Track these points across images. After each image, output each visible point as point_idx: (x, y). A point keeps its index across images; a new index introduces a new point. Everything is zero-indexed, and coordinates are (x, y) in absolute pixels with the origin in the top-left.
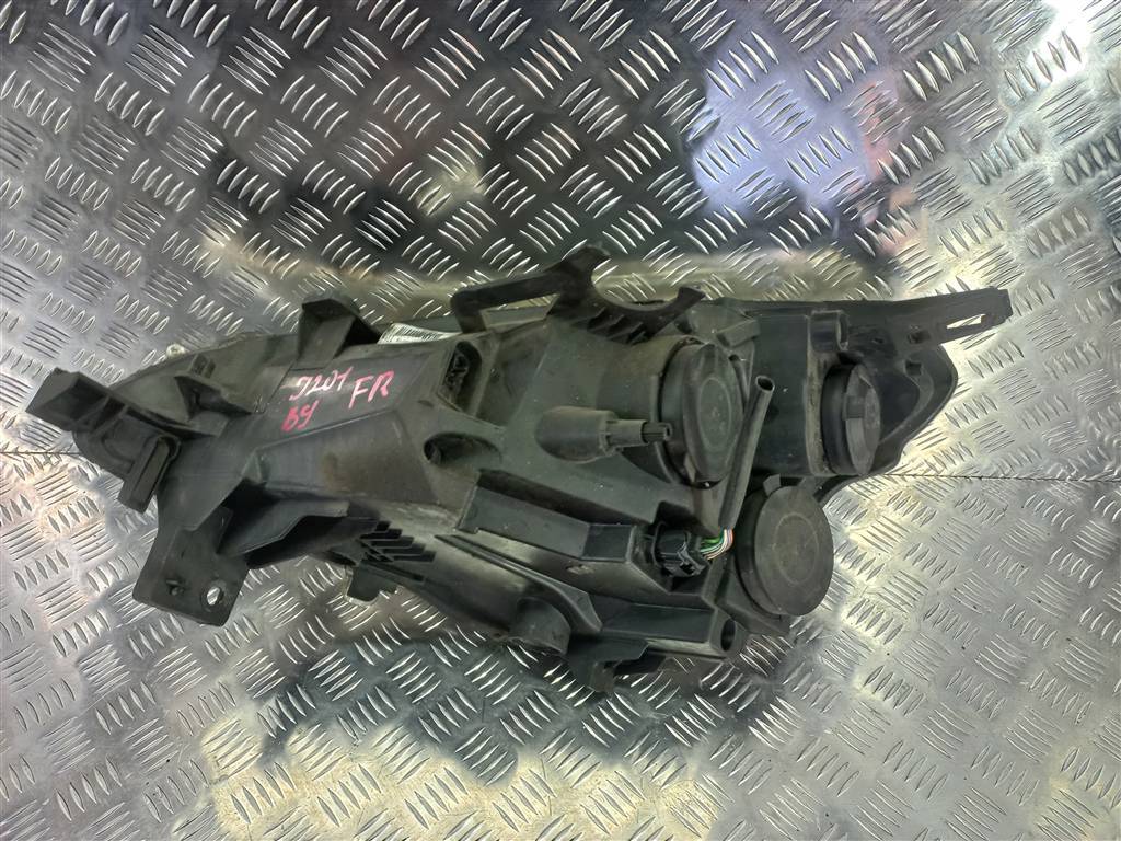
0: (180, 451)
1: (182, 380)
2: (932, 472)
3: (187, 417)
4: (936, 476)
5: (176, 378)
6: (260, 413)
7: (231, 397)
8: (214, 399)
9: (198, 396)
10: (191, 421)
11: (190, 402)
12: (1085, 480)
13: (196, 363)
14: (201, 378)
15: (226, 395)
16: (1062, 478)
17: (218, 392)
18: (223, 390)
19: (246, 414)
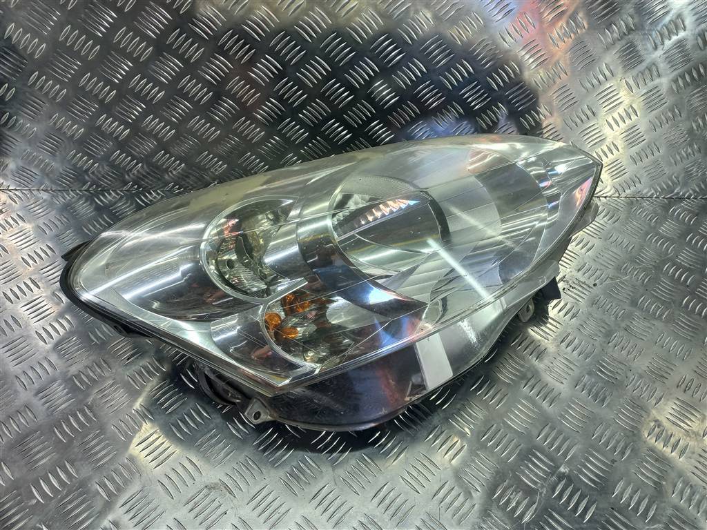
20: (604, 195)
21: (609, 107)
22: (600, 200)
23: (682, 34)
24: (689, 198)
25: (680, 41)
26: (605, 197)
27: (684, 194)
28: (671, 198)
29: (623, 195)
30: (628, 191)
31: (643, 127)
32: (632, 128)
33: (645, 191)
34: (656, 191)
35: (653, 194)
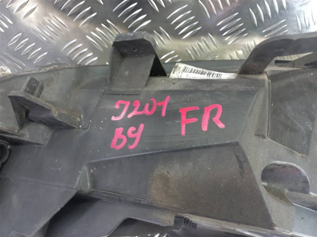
0: (10, 153)
1: (14, 99)
3: (17, 128)
5: (9, 97)
6: (84, 129)
7: (60, 115)
8: (44, 116)
9: (27, 112)
10: (22, 132)
11: (21, 117)
13: (29, 85)
14: (33, 98)
15: (55, 114)
17: (49, 111)
18: (53, 109)
19: (70, 128)
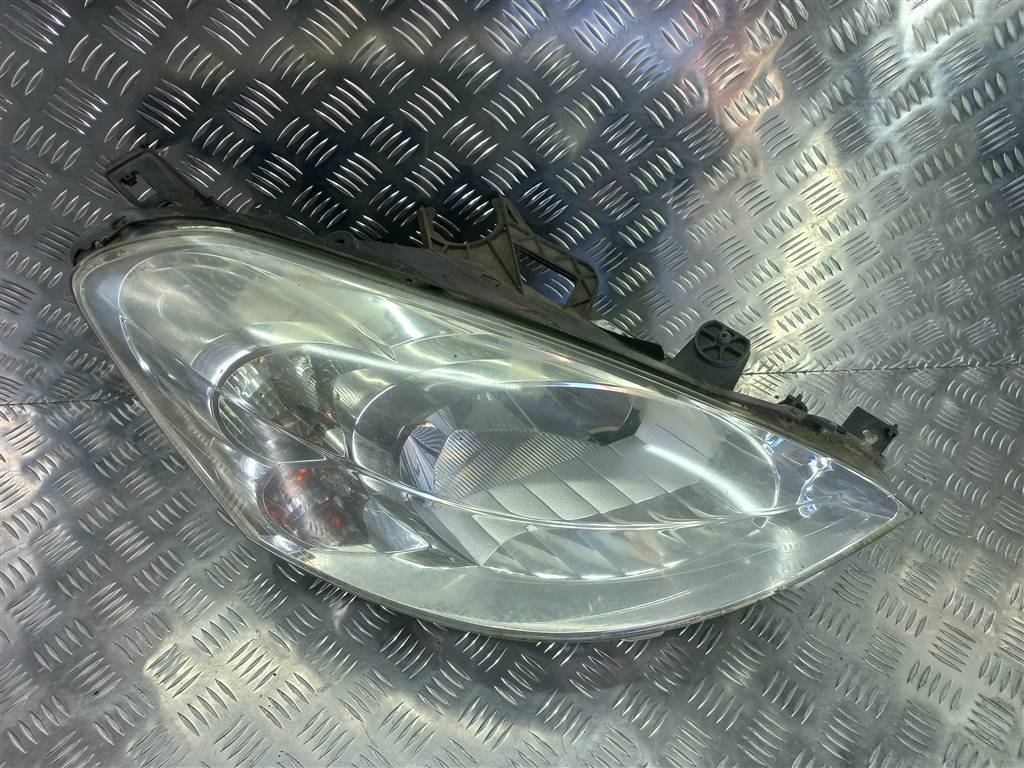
2: (764, 370)
4: (767, 373)
12: (887, 369)
16: (869, 367)
20: (803, 370)
21: (799, 261)
22: (797, 376)
23: (892, 169)
24: (921, 367)
25: (891, 177)
26: (804, 372)
27: (914, 363)
28: (896, 368)
29: (830, 368)
30: (837, 363)
31: (850, 284)
32: (834, 285)
33: (860, 361)
34: (875, 360)
35: (871, 365)
